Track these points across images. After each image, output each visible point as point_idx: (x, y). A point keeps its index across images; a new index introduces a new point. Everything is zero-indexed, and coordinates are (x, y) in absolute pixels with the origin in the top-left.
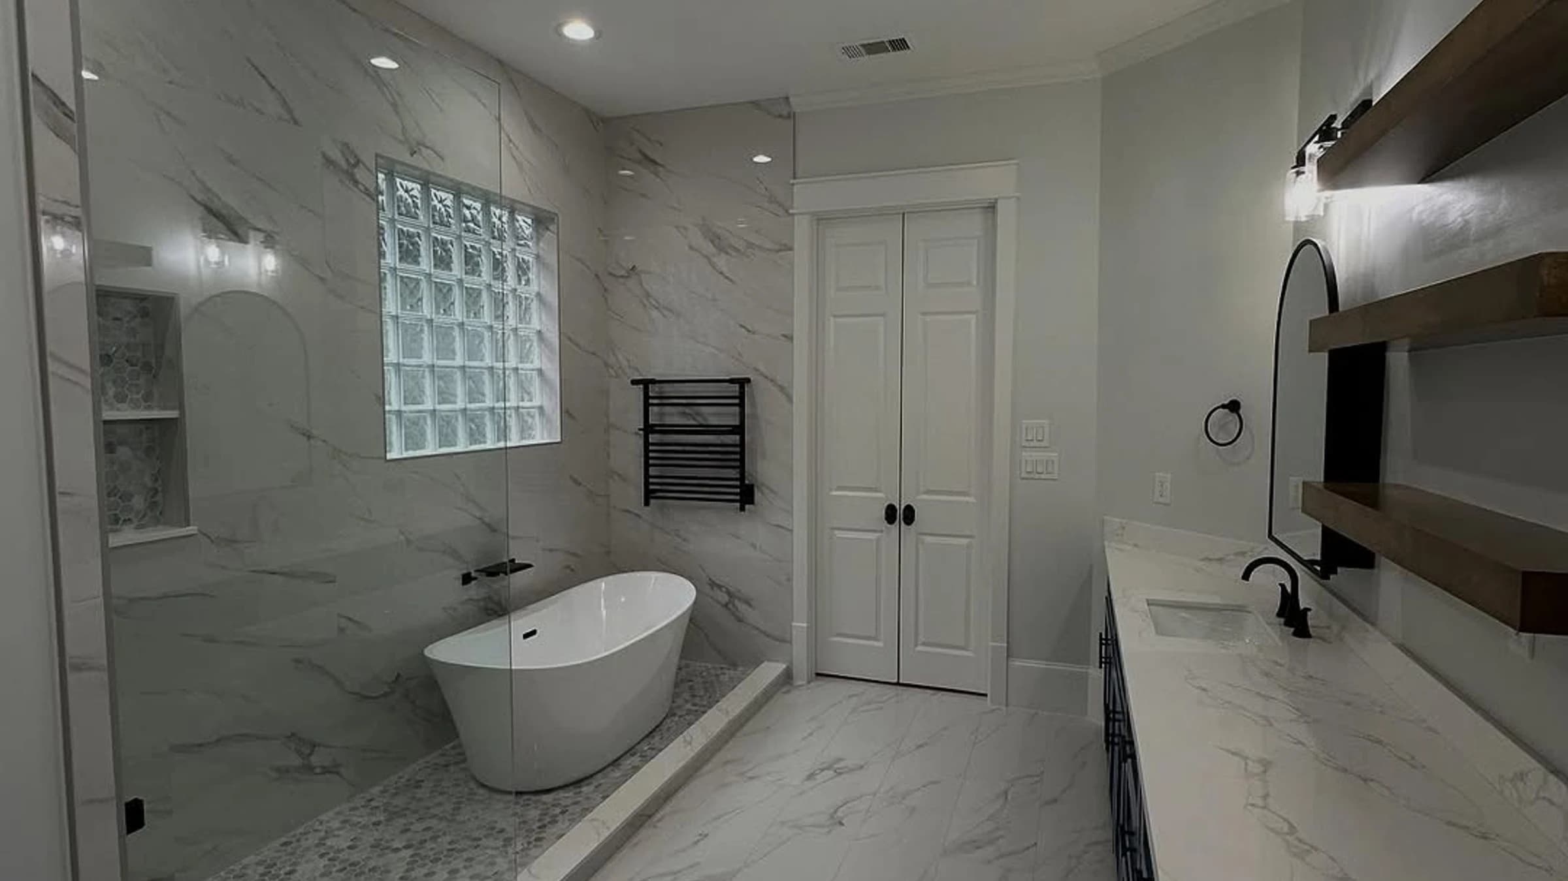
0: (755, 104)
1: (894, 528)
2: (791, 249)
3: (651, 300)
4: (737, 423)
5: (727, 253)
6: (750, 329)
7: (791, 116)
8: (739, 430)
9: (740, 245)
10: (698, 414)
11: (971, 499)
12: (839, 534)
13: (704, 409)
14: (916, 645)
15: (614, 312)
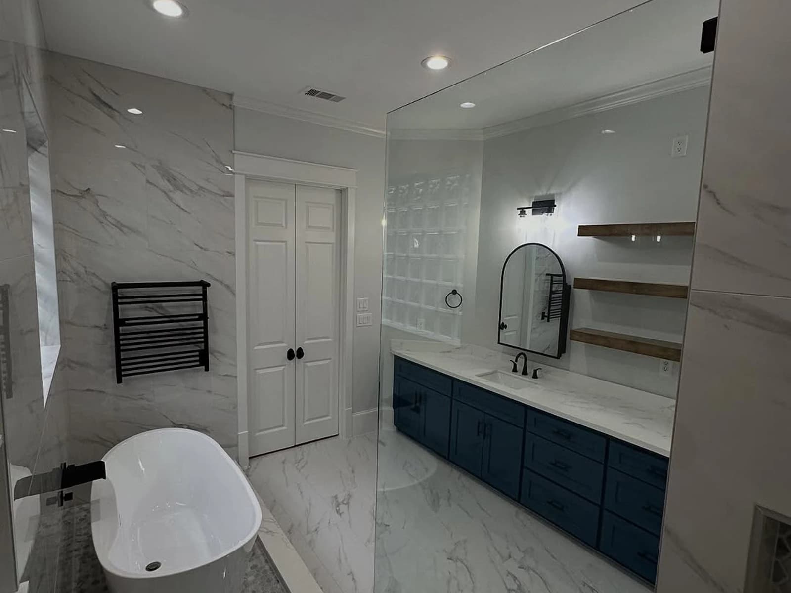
0: (204, 90)
1: (292, 361)
2: (232, 196)
3: (109, 219)
4: (201, 312)
5: (182, 191)
6: (203, 246)
7: (231, 107)
8: (204, 317)
9: (194, 188)
10: (162, 308)
11: (330, 340)
12: (261, 372)
13: (164, 304)
14: (304, 422)
15: (68, 227)
